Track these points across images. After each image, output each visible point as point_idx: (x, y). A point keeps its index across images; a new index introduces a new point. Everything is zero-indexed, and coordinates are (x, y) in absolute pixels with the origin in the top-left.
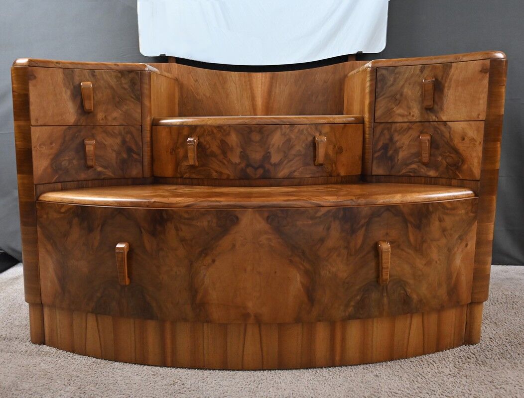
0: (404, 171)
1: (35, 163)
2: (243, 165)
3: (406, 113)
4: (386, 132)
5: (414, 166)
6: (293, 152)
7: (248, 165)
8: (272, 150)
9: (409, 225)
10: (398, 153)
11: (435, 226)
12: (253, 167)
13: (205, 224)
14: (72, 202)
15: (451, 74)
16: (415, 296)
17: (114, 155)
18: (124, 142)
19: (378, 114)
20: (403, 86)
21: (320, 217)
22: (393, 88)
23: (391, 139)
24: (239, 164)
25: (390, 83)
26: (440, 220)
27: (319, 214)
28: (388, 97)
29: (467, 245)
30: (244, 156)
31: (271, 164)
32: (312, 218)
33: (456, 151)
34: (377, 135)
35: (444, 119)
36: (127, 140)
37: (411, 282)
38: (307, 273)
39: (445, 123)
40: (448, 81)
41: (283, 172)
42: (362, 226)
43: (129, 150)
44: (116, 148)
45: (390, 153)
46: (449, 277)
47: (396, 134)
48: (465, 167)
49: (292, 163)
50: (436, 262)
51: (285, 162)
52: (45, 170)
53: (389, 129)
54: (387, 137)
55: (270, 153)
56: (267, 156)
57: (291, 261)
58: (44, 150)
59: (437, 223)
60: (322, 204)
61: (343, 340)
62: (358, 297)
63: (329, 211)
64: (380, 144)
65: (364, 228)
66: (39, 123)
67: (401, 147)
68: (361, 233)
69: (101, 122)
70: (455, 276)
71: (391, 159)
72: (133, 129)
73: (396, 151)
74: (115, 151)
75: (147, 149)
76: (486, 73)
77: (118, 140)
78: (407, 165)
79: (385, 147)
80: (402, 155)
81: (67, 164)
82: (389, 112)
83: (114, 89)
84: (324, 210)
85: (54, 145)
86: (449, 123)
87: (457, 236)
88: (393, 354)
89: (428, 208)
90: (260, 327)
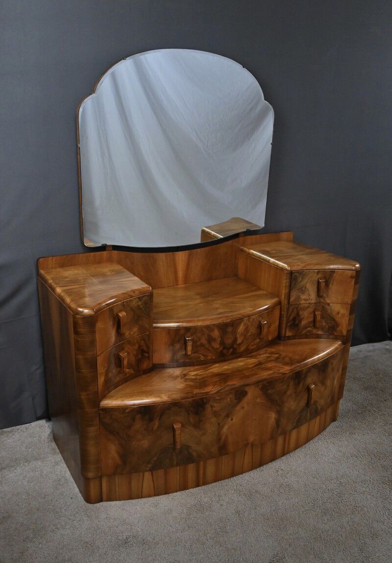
0: (304, 332)
2: (221, 349)
3: (307, 298)
4: (295, 310)
5: (309, 329)
6: (249, 334)
7: (224, 348)
8: (238, 336)
10: (301, 322)
12: (227, 348)
13: (229, 400)
14: (134, 405)
15: (334, 276)
16: (319, 407)
18: (140, 346)
19: (292, 299)
20: (307, 282)
21: (285, 381)
22: (301, 284)
23: (298, 314)
25: (299, 281)
28: (298, 289)
30: (222, 343)
31: (237, 344)
32: (282, 382)
33: (334, 320)
34: (290, 313)
35: (328, 302)
36: (142, 344)
37: (319, 400)
38: (278, 412)
39: (329, 304)
40: (332, 280)
41: (243, 348)
43: (143, 352)
44: (135, 352)
45: (297, 322)
47: (301, 311)
48: (338, 329)
49: (248, 341)
50: (329, 386)
51: (245, 341)
52: (102, 385)
53: (297, 308)
54: (296, 312)
55: (237, 338)
56: (235, 340)
57: (271, 408)
60: (285, 372)
62: (299, 416)
64: (292, 318)
67: (303, 318)
68: (302, 383)
69: (127, 337)
71: (297, 325)
72: (144, 337)
73: (300, 321)
76: (353, 278)
77: (137, 347)
78: (306, 328)
79: (294, 319)
80: (303, 323)
82: (298, 298)
84: (287, 376)
85: (106, 365)
86: (331, 304)
90: (253, 448)
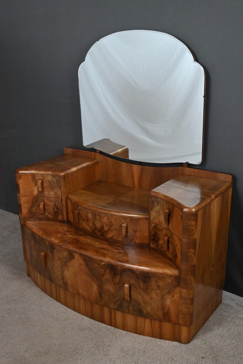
0: (161, 250)
1: (23, 210)
3: (161, 222)
4: (155, 228)
5: (164, 249)
6: (113, 228)
7: (95, 229)
9: (140, 280)
10: (159, 240)
11: (153, 284)
12: (97, 230)
13: (65, 254)
15: (174, 211)
16: (145, 311)
17: (52, 209)
18: (55, 205)
19: (152, 218)
20: (160, 209)
21: (102, 265)
22: (157, 208)
23: (157, 233)
24: (93, 227)
25: (155, 205)
26: (156, 281)
27: (101, 264)
28: (155, 212)
29: (173, 296)
30: (94, 224)
31: (104, 230)
32: (99, 265)
33: (176, 250)
35: (173, 231)
36: (57, 204)
37: (143, 304)
38: (98, 286)
40: (173, 214)
41: (109, 235)
42: (119, 274)
43: (57, 208)
44: (52, 207)
46: (163, 308)
48: (177, 260)
49: (112, 232)
50: (155, 299)
51: (110, 231)
52: (26, 213)
54: (155, 230)
56: (103, 227)
57: (93, 279)
58: (26, 205)
59: (154, 283)
60: (104, 260)
61: (115, 318)
62: (119, 303)
63: (105, 264)
64: (153, 233)
65: (120, 275)
66: (23, 195)
68: (118, 277)
69: (46, 195)
70: (166, 308)
71: (157, 242)
72: (58, 200)
74: (52, 208)
75: (64, 209)
76: (181, 218)
77: (53, 204)
78: (162, 247)
79: (155, 235)
80: (161, 242)
81: (35, 211)
82: (156, 219)
83: (50, 182)
84: (103, 263)
85: (29, 204)
86: (174, 235)
87: (167, 291)
88: (137, 331)
89: (149, 275)
90: (84, 300)
